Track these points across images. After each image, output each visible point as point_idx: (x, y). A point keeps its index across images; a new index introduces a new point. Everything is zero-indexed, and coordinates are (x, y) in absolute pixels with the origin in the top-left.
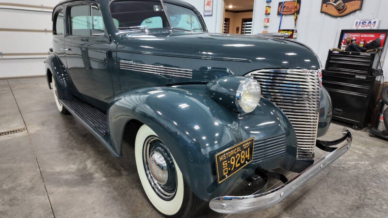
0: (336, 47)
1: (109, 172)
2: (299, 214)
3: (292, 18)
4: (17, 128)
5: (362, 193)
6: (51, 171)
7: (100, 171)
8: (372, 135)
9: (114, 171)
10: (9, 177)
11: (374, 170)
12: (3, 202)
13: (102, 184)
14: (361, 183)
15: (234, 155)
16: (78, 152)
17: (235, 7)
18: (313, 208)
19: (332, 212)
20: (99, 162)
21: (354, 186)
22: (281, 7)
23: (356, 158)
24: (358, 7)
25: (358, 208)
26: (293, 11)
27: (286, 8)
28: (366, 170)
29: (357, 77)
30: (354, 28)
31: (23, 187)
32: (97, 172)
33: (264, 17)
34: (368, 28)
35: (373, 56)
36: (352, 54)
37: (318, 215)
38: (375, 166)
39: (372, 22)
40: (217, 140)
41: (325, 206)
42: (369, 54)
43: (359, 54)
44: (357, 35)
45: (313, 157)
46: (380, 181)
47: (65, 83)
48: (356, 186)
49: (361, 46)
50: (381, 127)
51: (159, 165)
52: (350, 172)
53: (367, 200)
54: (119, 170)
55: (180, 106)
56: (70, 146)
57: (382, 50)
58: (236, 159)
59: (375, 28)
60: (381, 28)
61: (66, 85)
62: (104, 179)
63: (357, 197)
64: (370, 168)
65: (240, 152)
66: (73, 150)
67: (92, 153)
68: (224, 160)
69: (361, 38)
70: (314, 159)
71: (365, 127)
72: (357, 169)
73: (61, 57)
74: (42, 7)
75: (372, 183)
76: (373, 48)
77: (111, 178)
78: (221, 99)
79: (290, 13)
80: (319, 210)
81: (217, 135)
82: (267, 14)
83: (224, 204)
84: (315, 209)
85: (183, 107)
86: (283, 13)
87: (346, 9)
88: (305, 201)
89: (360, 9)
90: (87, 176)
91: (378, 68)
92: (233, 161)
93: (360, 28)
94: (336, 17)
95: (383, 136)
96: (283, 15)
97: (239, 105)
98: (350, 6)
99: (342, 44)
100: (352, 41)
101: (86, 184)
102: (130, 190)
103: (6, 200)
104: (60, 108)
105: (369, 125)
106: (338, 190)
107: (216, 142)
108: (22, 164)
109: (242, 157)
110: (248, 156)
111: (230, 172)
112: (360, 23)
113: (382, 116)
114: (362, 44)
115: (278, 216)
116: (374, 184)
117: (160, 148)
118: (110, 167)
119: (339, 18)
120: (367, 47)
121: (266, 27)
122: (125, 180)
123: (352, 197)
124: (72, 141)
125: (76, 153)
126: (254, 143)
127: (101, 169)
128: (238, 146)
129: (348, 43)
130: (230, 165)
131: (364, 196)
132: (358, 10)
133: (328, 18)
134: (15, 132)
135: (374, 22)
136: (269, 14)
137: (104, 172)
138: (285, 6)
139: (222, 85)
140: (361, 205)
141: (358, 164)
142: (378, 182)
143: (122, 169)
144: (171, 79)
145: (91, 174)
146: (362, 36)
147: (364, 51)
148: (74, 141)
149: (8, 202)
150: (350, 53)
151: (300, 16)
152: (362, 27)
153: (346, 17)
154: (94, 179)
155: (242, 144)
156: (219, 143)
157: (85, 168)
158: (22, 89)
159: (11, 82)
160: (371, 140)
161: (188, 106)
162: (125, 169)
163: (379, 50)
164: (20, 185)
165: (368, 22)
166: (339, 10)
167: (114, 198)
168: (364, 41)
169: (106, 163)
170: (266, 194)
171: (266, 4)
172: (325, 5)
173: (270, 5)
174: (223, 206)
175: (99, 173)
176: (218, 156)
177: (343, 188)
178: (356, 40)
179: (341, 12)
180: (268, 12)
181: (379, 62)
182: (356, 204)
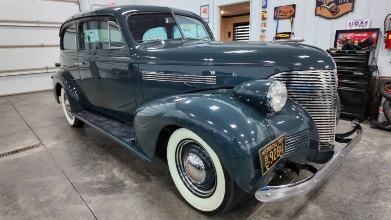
0: (332, 47)
1: (137, 178)
2: (323, 201)
3: (288, 21)
4: (32, 144)
5: (374, 179)
6: (81, 181)
7: (129, 178)
8: (373, 126)
9: (142, 177)
10: (42, 190)
11: (382, 158)
12: (45, 214)
13: (135, 189)
14: (373, 170)
15: (273, 150)
16: (102, 162)
17: (226, 12)
18: (334, 195)
19: (352, 197)
20: (127, 170)
21: (366, 174)
22: (277, 12)
23: (363, 148)
24: (350, 9)
25: (374, 192)
26: (289, 15)
27: (281, 12)
28: (374, 159)
29: (355, 73)
30: (348, 28)
31: (59, 199)
32: (126, 179)
33: (261, 21)
34: (361, 28)
35: (368, 54)
36: (349, 52)
37: (341, 201)
38: (382, 155)
39: (364, 23)
40: (253, 137)
41: (345, 193)
42: (364, 52)
43: (355, 52)
44: (352, 35)
45: (333, 148)
46: (388, 167)
47: (77, 96)
48: (368, 174)
49: (357, 44)
50: (381, 118)
51: (195, 166)
52: (360, 162)
53: (380, 185)
54: (147, 176)
55: (211, 108)
56: (92, 157)
57: (375, 48)
58: (274, 154)
59: (367, 27)
60: (372, 28)
61: (77, 98)
62: (136, 185)
63: (372, 183)
64: (378, 157)
65: (276, 147)
66: (96, 161)
67: (115, 162)
68: (266, 155)
69: (355, 37)
70: (334, 149)
71: (365, 120)
72: (365, 159)
73: (71, 70)
74: (37, 22)
75: (382, 170)
76: (367, 46)
77: (142, 183)
78: (248, 100)
79: (286, 17)
80: (340, 197)
81: (252, 132)
82: (264, 19)
83: (269, 194)
84: (336, 196)
85: (214, 109)
86: (279, 17)
87: (339, 11)
88: (325, 190)
89: (352, 10)
90: (118, 183)
91: (373, 64)
92: (272, 155)
93: (353, 28)
94: (330, 19)
95: (383, 127)
96: (279, 19)
97: (270, 106)
98: (343, 8)
99: (338, 43)
100: (347, 40)
101: (119, 191)
102: (163, 193)
103: (47, 212)
104: (72, 122)
105: (369, 118)
106: (353, 178)
107: (253, 139)
108: (51, 178)
109: (278, 151)
110: (282, 151)
111: (270, 165)
112: (353, 24)
113: (381, 108)
114: (356, 43)
115: (304, 205)
116: (384, 171)
117: (194, 150)
118: (137, 173)
119: (333, 20)
120: (361, 45)
121: (263, 31)
122: (155, 184)
123: (367, 183)
124: (92, 153)
125: (100, 164)
126: (286, 138)
127: (130, 176)
128: (275, 142)
129: (344, 42)
130: (270, 159)
131: (377, 181)
132: (349, 12)
133: (322, 20)
134: (32, 148)
135: (366, 22)
136: (266, 18)
137: (134, 179)
138: (280, 11)
139: (247, 88)
140: (376, 190)
141: (366, 153)
142: (387, 168)
143: (150, 174)
144: (195, 86)
145: (121, 182)
146: (356, 35)
147: (359, 49)
148: (95, 152)
149: (50, 213)
150: (347, 52)
151: (295, 20)
152: (355, 27)
153: (339, 18)
154: (125, 185)
155: (278, 140)
156: (256, 140)
157: (113, 177)
158: (25, 105)
159: (11, 99)
160: (372, 132)
161: (218, 108)
162: (152, 175)
163: (372, 48)
164: (56, 197)
165: (360, 22)
166: (332, 12)
167: (150, 201)
168: (359, 40)
169: (132, 170)
170: (298, 184)
171: (262, 10)
172: (319, 8)
173: (267, 10)
174: (268, 195)
175: (128, 180)
176: (261, 151)
177: (357, 176)
178: (351, 39)
179: (335, 14)
180: (265, 17)
181: (374, 58)
182: (372, 189)
